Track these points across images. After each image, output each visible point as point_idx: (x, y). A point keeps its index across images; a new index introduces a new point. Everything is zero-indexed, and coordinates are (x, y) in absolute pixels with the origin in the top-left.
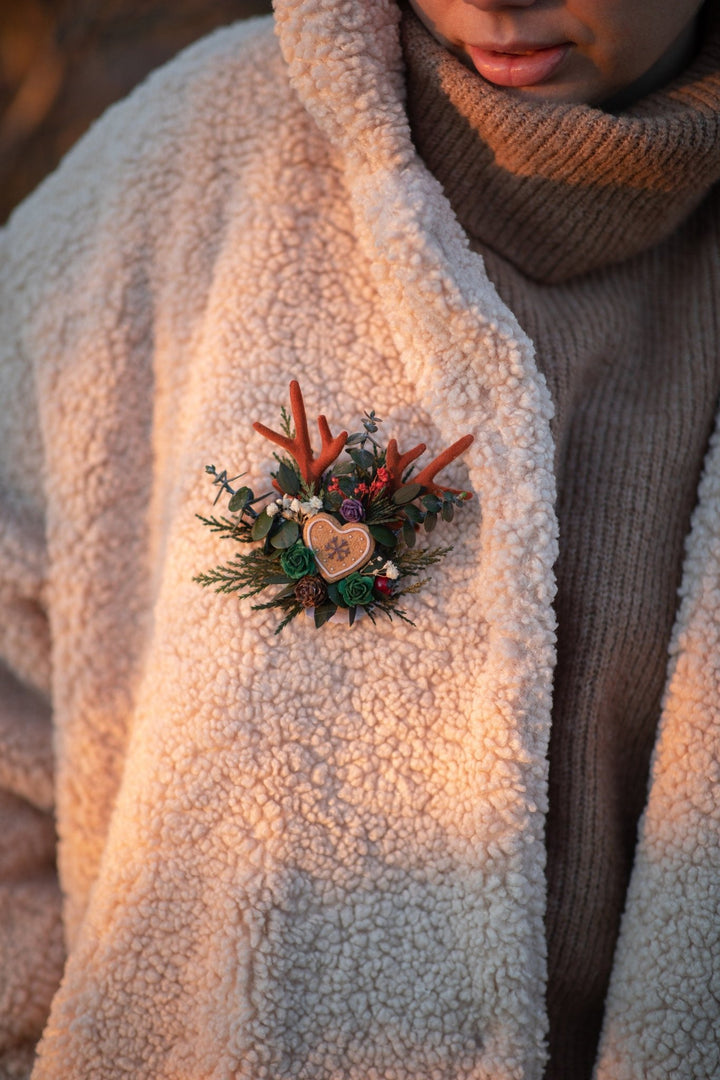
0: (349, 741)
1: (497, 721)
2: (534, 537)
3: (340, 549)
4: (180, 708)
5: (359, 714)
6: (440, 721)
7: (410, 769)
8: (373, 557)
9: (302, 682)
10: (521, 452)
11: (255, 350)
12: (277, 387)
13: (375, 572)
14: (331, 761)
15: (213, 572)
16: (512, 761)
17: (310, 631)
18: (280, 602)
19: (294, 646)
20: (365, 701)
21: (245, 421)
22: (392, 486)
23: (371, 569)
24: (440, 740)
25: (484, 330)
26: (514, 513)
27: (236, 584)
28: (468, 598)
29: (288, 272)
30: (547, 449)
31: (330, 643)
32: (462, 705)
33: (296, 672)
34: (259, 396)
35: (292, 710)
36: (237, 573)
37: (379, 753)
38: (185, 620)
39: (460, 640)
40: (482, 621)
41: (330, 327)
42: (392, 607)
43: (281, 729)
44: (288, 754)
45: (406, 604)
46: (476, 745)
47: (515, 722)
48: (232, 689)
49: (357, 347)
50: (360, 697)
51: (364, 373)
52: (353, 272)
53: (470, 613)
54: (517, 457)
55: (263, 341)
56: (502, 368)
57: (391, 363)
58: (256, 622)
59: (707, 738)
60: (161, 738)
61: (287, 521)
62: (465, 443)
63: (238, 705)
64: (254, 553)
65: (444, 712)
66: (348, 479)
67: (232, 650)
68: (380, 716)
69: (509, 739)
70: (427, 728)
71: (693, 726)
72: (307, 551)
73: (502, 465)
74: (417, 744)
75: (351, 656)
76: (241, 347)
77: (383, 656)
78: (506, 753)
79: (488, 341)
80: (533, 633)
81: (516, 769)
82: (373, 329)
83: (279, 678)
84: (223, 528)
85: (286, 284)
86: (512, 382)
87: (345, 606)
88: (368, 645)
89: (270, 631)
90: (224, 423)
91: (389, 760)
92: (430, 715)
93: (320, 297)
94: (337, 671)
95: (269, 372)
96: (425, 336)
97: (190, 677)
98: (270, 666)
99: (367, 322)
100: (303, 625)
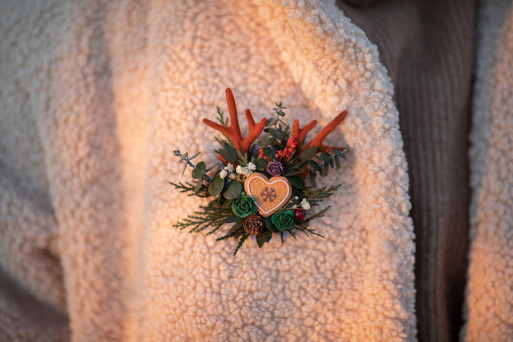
0: (285, 319)
1: (384, 294)
2: (395, 172)
3: (270, 195)
4: (172, 312)
5: (290, 300)
6: (343, 298)
7: (326, 331)
8: (292, 197)
9: (252, 284)
10: (380, 119)
11: (189, 71)
12: (207, 94)
13: (295, 207)
14: (276, 333)
15: (186, 220)
16: (397, 319)
17: (253, 251)
18: (233, 234)
19: (245, 262)
20: (294, 291)
21: (190, 118)
22: (298, 150)
23: (291, 205)
24: (343, 310)
25: (348, 43)
26: (380, 160)
27: (201, 226)
28: (352, 216)
29: (201, 18)
30: (394, 115)
31: (267, 256)
32: (356, 285)
33: (248, 279)
34: (197, 101)
35: (248, 304)
36: (201, 218)
37: (306, 323)
38: (167, 253)
39: (350, 244)
40: (363, 229)
41: (233, 51)
42: (305, 228)
43: (242, 318)
44: (248, 333)
45: (313, 225)
46: (370, 310)
47: (396, 293)
48: (208, 295)
49: (253, 62)
50: (290, 289)
51: (261, 78)
52: (242, 13)
53: (355, 226)
54: (378, 122)
55: (193, 65)
56: (360, 66)
57: (277, 70)
58: (218, 249)
59: (507, 276)
60: (161, 333)
61: (232, 180)
62: (342, 116)
63: (213, 305)
64: (211, 204)
65: (345, 292)
66: (269, 148)
67: (204, 269)
68: (304, 299)
69: (393, 305)
70: (334, 303)
71: (496, 270)
72: (249, 199)
73: (368, 128)
74: (329, 315)
75: (281, 263)
76: (178, 70)
77: (302, 261)
78: (393, 314)
79: (351, 50)
80: (401, 235)
81: (400, 324)
82: (262, 49)
83: (237, 284)
84: (188, 189)
85: (201, 26)
86: (368, 74)
87: (277, 231)
88: (292, 255)
89: (228, 253)
90: (175, 121)
91: (312, 327)
92: (335, 294)
93: (223, 32)
94: (274, 274)
95: (200, 85)
96: (305, 52)
97: (177, 290)
98: (231, 277)
99: (257, 45)
100: (248, 247)
